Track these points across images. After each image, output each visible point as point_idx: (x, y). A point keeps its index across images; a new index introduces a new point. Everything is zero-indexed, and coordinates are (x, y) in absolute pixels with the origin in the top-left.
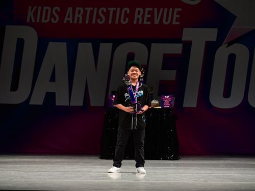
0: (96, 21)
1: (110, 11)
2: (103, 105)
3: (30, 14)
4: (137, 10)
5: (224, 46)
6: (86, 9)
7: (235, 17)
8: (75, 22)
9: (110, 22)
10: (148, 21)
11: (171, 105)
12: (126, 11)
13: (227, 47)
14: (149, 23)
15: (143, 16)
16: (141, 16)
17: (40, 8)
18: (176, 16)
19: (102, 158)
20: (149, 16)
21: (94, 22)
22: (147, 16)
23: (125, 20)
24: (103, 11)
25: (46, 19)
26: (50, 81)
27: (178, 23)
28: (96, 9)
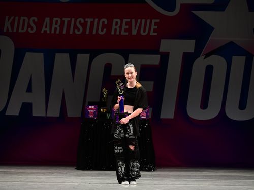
0: (74, 31)
1: (87, 21)
2: (80, 116)
3: (7, 24)
4: (115, 20)
5: (201, 58)
6: (64, 19)
7: (213, 29)
8: (53, 32)
9: (88, 33)
10: (125, 32)
11: (147, 116)
12: (103, 22)
13: (205, 58)
14: (127, 34)
15: (121, 27)
16: (119, 27)
17: (17, 18)
18: (153, 27)
19: (79, 168)
20: (127, 27)
21: (71, 33)
22: (124, 27)
23: (102, 31)
24: (80, 22)
25: (23, 29)
26: (27, 92)
27: (156, 34)
28: (73, 19)
